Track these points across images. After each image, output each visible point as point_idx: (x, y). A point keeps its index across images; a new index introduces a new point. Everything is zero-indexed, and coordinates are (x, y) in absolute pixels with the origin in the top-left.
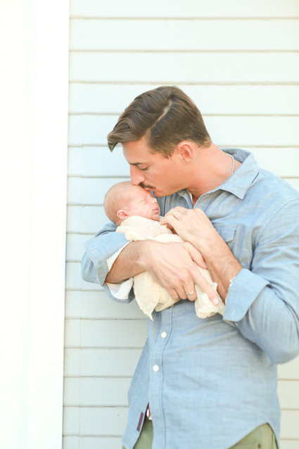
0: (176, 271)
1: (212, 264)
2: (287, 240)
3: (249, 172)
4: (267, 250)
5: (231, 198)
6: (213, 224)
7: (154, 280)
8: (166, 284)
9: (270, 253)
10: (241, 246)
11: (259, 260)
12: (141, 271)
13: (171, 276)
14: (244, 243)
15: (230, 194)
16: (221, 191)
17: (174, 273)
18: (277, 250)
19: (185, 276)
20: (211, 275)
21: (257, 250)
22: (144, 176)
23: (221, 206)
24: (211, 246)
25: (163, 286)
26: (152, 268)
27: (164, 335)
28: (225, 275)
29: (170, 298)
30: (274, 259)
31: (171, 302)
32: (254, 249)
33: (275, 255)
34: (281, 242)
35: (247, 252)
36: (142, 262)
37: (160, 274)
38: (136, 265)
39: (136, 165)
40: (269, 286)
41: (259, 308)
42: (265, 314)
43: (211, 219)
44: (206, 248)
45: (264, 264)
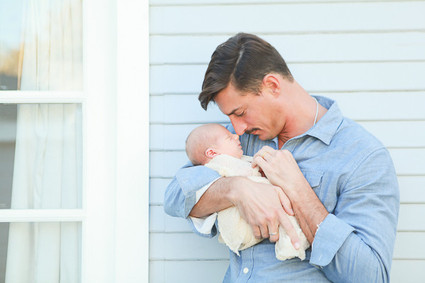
0: (264, 209)
1: (299, 209)
2: (374, 187)
3: (334, 119)
4: (354, 196)
5: (318, 143)
6: (300, 168)
7: (241, 217)
8: (252, 220)
9: (357, 199)
10: (326, 192)
11: (344, 206)
12: (229, 204)
13: (258, 213)
14: (329, 188)
15: (316, 139)
16: (308, 136)
17: (261, 211)
18: (363, 197)
19: (271, 215)
20: (298, 220)
21: (343, 196)
22: (246, 122)
23: (307, 150)
24: (298, 192)
25: (248, 222)
26: (241, 203)
27: (246, 270)
28: (312, 220)
29: (253, 237)
30: (361, 205)
31: (254, 241)
32: (338, 195)
33: (361, 201)
34: (367, 189)
35: (331, 197)
36: (232, 196)
37: (248, 209)
38: (225, 198)
39: (233, 113)
40: (355, 232)
41: (345, 253)
42: (351, 259)
43: (298, 161)
44: (293, 194)
45: (350, 209)
